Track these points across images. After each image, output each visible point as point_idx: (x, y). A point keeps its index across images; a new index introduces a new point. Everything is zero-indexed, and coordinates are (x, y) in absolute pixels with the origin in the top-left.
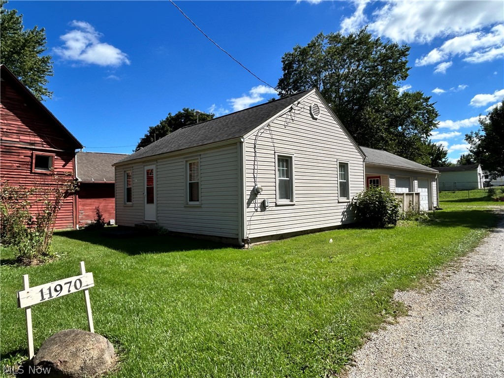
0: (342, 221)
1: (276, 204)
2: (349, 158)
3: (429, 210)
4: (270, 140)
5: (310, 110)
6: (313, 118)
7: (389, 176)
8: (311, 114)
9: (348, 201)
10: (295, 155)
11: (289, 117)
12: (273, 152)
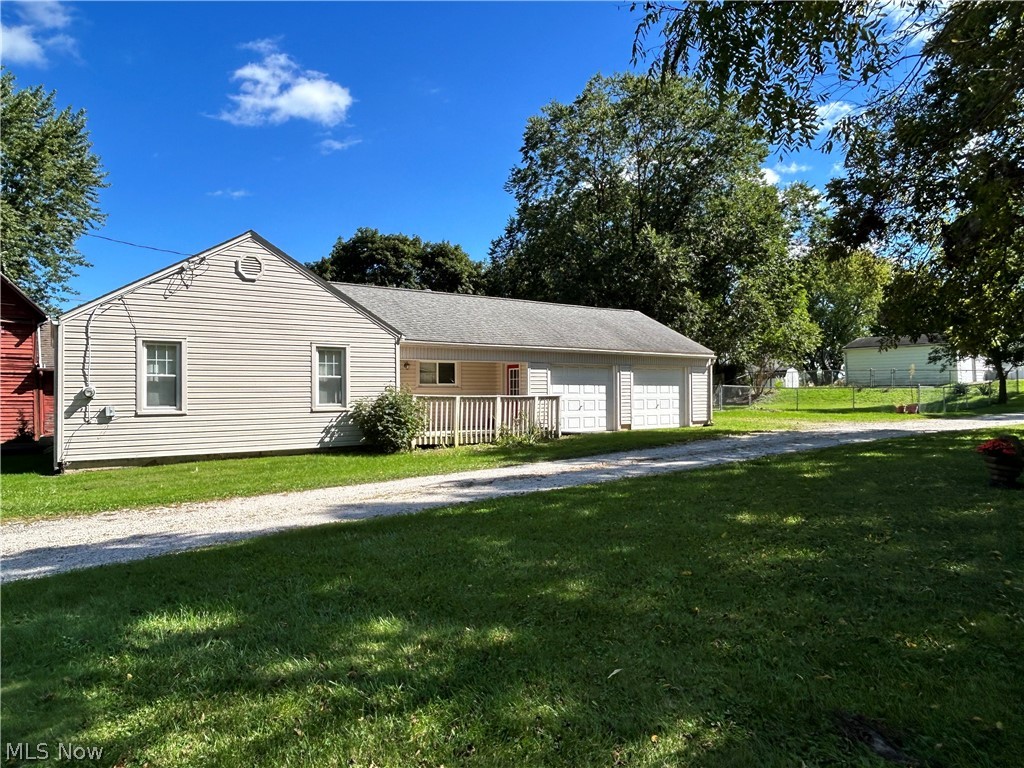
0: (321, 442)
1: (136, 414)
2: (349, 340)
3: (684, 426)
4: (128, 319)
5: (236, 268)
6: (243, 279)
7: (527, 364)
8: (237, 273)
9: (344, 409)
10: (188, 339)
11: (178, 282)
12: (133, 337)
